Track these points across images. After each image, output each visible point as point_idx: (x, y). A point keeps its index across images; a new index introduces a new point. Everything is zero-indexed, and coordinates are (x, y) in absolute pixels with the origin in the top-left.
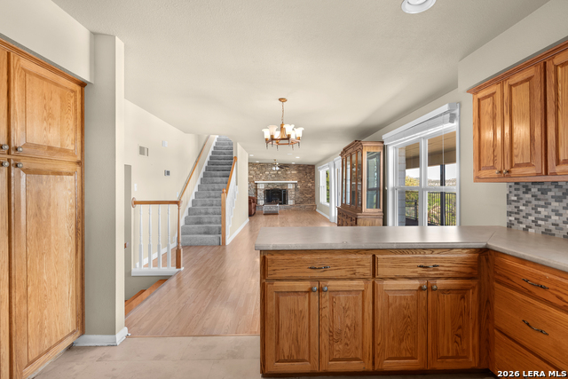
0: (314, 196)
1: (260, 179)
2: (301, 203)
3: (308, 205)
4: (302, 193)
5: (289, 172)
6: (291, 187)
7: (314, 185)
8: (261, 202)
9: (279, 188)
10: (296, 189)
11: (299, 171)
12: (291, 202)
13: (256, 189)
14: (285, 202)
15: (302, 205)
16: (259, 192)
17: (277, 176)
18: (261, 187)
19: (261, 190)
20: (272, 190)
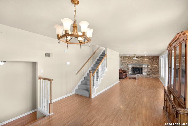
0: (158, 71)
1: (130, 63)
2: (150, 74)
3: (154, 76)
4: (151, 69)
5: (144, 60)
6: (144, 66)
7: (158, 65)
8: (130, 72)
9: (139, 67)
10: (147, 67)
11: (149, 59)
12: (145, 73)
13: (128, 67)
14: (142, 73)
15: (150, 75)
16: (129, 68)
17: (138, 62)
18: (130, 66)
19: (130, 67)
20: (135, 68)
